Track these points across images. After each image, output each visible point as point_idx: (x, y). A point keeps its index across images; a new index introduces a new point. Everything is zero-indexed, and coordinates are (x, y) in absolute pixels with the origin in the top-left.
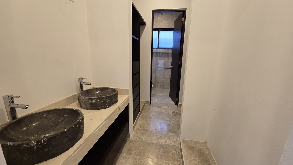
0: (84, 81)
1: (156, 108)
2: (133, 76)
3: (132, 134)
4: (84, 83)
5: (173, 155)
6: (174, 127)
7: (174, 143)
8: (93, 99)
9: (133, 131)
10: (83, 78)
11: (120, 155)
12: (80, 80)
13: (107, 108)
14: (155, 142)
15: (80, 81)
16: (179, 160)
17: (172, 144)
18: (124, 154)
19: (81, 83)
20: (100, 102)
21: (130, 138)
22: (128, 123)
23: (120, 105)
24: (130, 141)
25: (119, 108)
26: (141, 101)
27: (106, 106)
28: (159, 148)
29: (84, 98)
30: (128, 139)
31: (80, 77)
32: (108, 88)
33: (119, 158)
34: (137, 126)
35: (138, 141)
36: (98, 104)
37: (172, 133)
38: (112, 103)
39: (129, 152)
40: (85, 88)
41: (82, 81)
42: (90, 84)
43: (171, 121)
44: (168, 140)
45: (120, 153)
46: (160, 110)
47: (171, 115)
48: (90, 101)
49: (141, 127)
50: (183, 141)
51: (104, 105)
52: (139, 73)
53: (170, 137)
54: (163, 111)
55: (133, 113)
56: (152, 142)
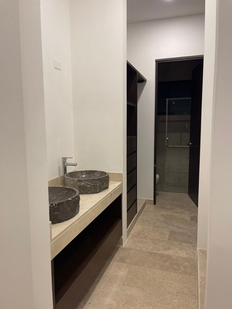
0: (68, 161)
1: (164, 211)
2: (127, 156)
3: (126, 241)
4: (68, 164)
5: (184, 268)
6: (190, 237)
7: (188, 255)
8: (82, 181)
9: (127, 237)
10: (67, 157)
11: (109, 263)
12: (64, 159)
13: (97, 193)
14: (160, 252)
15: (64, 161)
16: (193, 273)
17: (186, 256)
18: (115, 262)
19: (65, 164)
20: (89, 184)
21: (124, 245)
22: (120, 221)
23: (112, 191)
24: (124, 249)
25: (111, 194)
26: (140, 199)
27: (96, 190)
28: (166, 259)
29: (72, 180)
30: (121, 246)
31: (65, 156)
32: (96, 171)
33: (109, 266)
34: (133, 232)
35: (135, 250)
36: (87, 187)
37: (187, 244)
38: (102, 188)
39: (122, 260)
40: (70, 169)
41: (66, 161)
42: (75, 165)
43: (186, 229)
44: (179, 251)
45: (111, 260)
46: (170, 214)
47: (188, 221)
48: (79, 183)
49: (139, 234)
50: (200, 251)
51: (94, 189)
52: (135, 153)
53: (182, 248)
54: (175, 214)
55: (127, 211)
56: (155, 252)
